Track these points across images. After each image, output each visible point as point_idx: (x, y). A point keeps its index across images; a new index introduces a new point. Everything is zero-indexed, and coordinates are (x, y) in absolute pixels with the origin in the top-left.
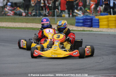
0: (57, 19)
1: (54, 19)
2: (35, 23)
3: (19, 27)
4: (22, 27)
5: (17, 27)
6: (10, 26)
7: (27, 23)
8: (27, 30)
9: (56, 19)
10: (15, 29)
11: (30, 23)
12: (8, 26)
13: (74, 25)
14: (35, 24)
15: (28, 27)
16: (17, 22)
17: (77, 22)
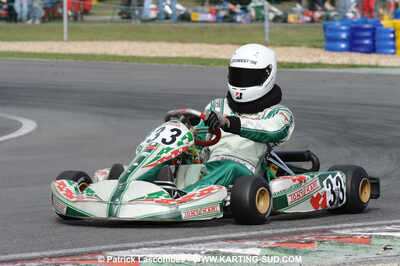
0: (270, 28)
1: (263, 28)
2: (208, 42)
3: (160, 55)
4: (169, 55)
5: (154, 55)
6: (134, 54)
7: (182, 41)
8: (184, 65)
9: (267, 30)
10: (151, 62)
11: (193, 42)
12: (128, 54)
13: (321, 47)
14: (208, 46)
15: (187, 55)
16: (154, 40)
17: (329, 39)
